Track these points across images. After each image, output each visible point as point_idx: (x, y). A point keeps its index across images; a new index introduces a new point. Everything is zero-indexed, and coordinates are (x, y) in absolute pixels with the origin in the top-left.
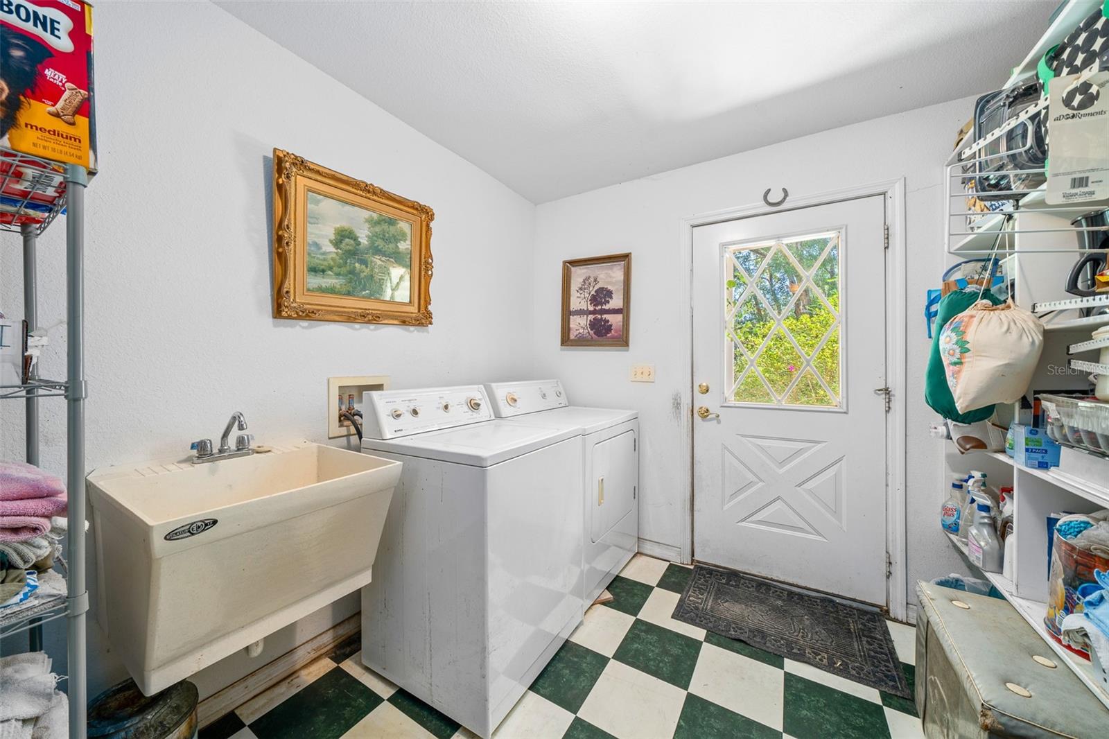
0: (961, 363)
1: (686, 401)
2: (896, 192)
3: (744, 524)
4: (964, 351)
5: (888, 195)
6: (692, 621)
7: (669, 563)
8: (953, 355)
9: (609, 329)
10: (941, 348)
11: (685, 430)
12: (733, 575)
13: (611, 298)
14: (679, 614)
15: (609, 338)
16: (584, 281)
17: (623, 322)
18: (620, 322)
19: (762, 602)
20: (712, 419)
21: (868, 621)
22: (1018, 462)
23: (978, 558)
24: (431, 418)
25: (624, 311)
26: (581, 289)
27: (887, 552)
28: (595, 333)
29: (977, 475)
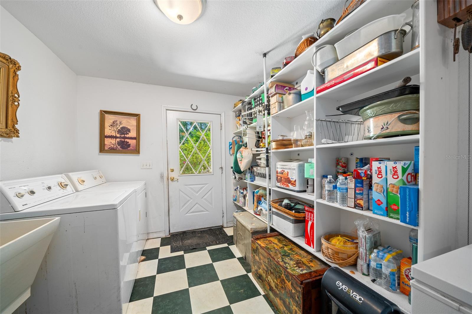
0: (242, 160)
1: (165, 175)
2: (223, 115)
3: (187, 215)
4: (242, 158)
5: (221, 115)
6: (178, 251)
7: (161, 238)
8: (240, 159)
9: (129, 146)
10: (237, 157)
11: (166, 186)
12: (184, 233)
13: (130, 132)
14: (173, 251)
15: (128, 150)
16: (113, 122)
17: (136, 143)
18: (135, 143)
19: (195, 237)
20: (175, 181)
21: (220, 230)
22: (248, 181)
23: (241, 205)
24: (42, 195)
25: (137, 138)
26: (111, 125)
27: (223, 211)
28: (120, 147)
29: (239, 186)
